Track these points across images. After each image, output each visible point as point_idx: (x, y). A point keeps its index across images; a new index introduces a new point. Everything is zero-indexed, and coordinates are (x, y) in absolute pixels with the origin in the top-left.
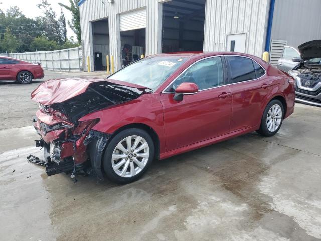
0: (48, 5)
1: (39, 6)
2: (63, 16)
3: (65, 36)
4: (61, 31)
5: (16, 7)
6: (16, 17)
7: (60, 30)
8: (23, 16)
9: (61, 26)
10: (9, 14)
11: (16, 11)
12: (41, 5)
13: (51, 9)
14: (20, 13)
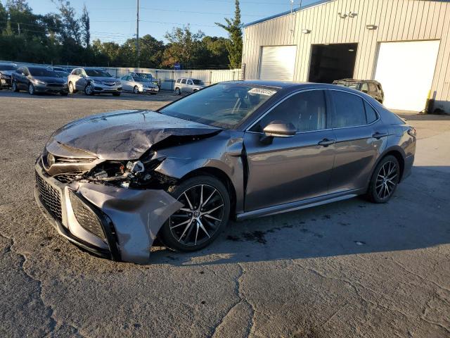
2: (86, 15)
4: (82, 35)
6: (20, 11)
7: (79, 34)
8: (29, 11)
10: (10, 6)
13: (68, 4)
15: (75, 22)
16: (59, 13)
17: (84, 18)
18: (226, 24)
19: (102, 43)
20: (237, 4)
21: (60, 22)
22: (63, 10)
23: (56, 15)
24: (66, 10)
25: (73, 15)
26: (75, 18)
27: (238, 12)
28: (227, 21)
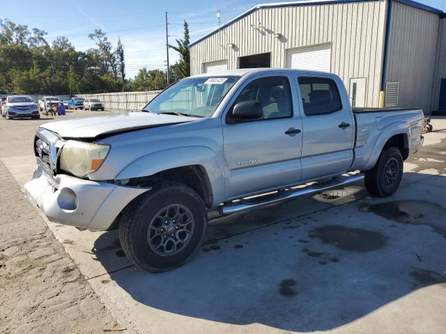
0: (103, 34)
1: (91, 36)
2: (120, 47)
3: (123, 72)
4: (118, 66)
5: (64, 38)
6: (64, 50)
7: (116, 65)
8: (72, 50)
9: (117, 60)
10: (55, 47)
11: (65, 44)
12: (94, 35)
13: (106, 39)
14: (69, 45)
15: (111, 55)
16: (98, 48)
17: (118, 51)
18: (178, 47)
19: (147, 71)
20: (186, 25)
21: (100, 56)
22: (101, 45)
23: (96, 50)
24: (104, 45)
25: (110, 49)
26: (111, 52)
27: (187, 32)
28: (178, 42)
